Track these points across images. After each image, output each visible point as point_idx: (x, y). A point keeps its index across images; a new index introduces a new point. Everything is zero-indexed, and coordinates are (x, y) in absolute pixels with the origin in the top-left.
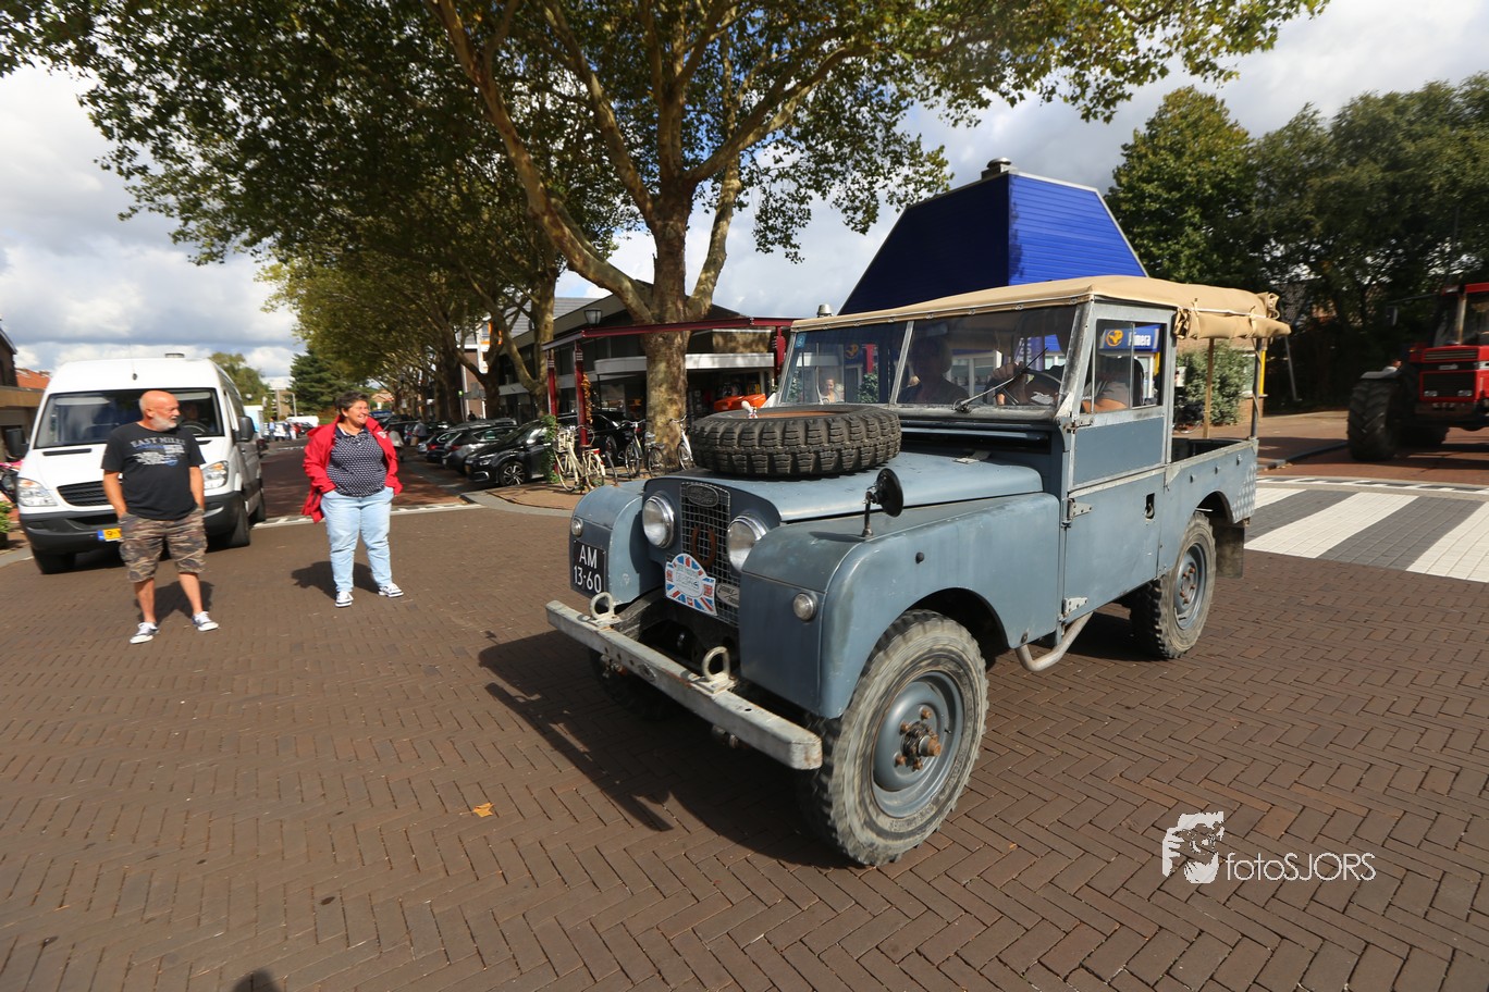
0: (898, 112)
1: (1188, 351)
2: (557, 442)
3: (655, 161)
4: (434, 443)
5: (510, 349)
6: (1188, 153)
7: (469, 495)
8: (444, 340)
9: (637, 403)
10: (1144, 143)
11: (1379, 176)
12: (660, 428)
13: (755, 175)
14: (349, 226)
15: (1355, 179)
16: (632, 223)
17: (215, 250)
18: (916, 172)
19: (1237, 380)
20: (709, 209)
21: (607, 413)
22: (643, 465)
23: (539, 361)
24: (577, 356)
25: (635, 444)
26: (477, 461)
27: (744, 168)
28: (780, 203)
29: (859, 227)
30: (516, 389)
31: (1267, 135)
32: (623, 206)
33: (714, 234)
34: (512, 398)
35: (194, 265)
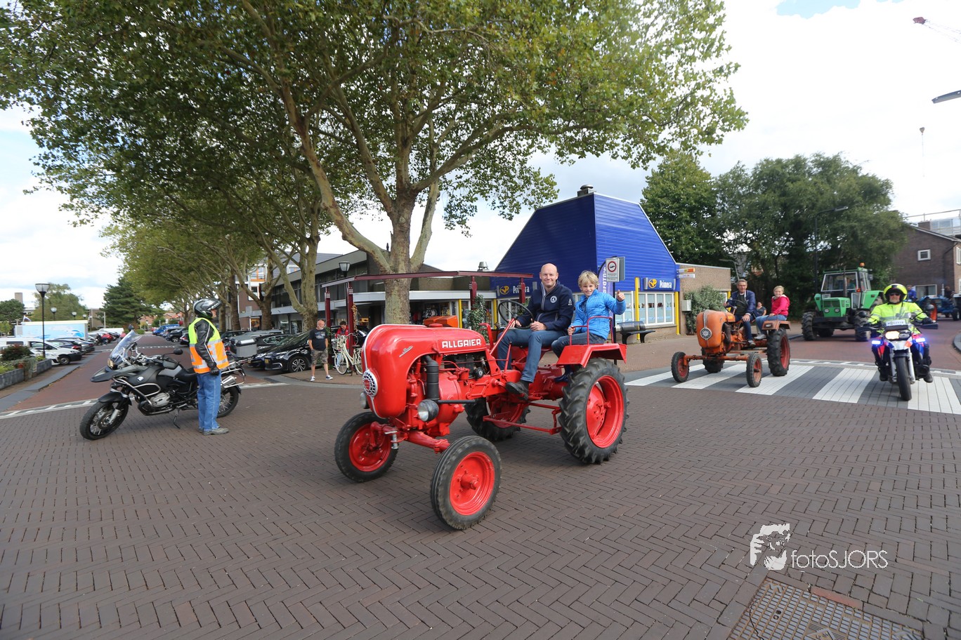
0: (526, 155)
1: (692, 291)
6: (681, 183)
7: (272, 378)
15: (766, 201)
18: (538, 188)
24: (349, 292)
26: (275, 356)
28: (459, 201)
29: (508, 217)
31: (720, 176)
33: (425, 221)
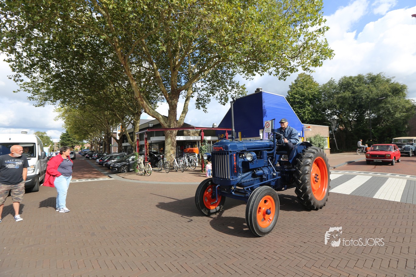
1: (310, 137)
2: (138, 160)
3: (170, 85)
4: (101, 159)
5: (126, 133)
6: (305, 88)
7: (111, 175)
8: (107, 130)
9: (162, 149)
10: (294, 85)
11: (350, 95)
12: (168, 157)
13: (196, 89)
14: (83, 99)
15: (345, 95)
16: (163, 100)
17: (42, 103)
18: (238, 90)
19: (323, 144)
20: (184, 97)
21: (154, 152)
22: (163, 167)
23: (134, 136)
24: (145, 136)
25: (161, 161)
26: (114, 165)
27: (193, 88)
28: (203, 97)
29: (223, 103)
30: (127, 144)
32: (160, 96)
33: (185, 104)
34: (126, 147)
35: (35, 107)
